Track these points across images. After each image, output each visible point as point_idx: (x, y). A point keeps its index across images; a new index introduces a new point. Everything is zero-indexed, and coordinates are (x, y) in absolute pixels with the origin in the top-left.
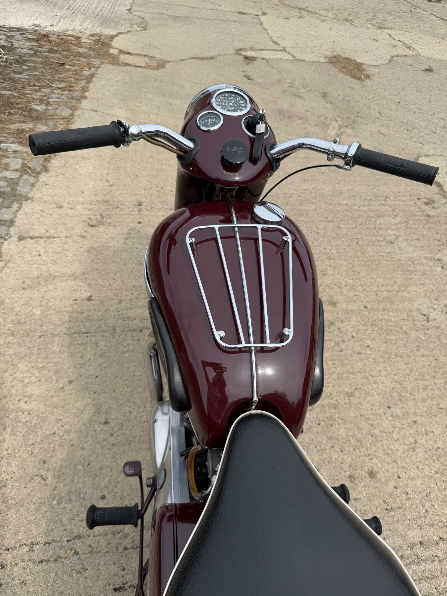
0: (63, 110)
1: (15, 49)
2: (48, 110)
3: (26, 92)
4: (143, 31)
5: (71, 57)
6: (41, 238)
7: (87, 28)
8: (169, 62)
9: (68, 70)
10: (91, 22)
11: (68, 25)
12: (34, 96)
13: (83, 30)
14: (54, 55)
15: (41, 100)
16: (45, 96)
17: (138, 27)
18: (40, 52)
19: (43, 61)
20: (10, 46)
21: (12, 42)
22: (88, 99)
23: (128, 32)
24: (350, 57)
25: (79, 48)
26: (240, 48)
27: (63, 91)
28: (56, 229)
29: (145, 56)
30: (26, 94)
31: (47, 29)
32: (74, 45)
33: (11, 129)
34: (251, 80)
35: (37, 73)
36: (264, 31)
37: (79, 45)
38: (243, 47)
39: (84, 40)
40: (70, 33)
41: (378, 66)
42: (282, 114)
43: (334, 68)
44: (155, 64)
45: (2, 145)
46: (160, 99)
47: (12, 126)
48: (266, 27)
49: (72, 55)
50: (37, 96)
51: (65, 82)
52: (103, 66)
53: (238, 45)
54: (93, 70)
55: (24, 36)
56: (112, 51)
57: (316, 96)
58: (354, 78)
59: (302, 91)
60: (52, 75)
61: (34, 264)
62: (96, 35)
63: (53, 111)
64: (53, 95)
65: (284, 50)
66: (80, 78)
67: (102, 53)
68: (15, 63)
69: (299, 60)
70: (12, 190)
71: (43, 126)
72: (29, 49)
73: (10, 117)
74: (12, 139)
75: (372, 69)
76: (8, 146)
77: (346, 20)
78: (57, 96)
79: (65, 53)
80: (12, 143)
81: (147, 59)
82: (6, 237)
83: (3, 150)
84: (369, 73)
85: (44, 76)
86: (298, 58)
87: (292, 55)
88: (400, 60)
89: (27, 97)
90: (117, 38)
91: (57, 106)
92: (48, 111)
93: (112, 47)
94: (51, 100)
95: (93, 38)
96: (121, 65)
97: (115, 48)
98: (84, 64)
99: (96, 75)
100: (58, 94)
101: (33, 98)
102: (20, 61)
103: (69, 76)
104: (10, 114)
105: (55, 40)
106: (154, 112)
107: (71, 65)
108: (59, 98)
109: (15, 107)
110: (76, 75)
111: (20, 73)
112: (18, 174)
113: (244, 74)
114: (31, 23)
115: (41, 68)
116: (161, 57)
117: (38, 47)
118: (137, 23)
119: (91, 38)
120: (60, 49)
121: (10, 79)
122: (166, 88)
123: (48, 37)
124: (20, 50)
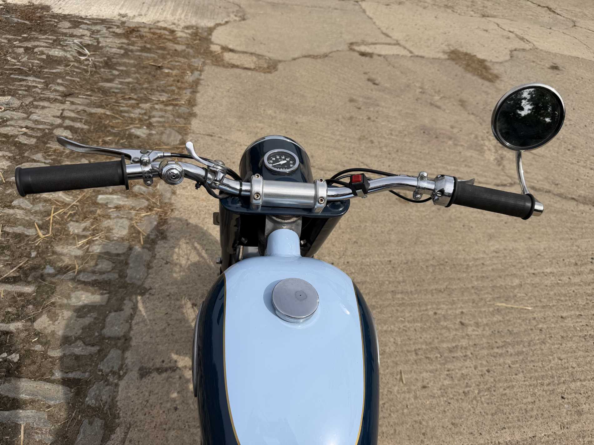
0: (169, 136)
1: (102, 48)
2: (152, 134)
3: (122, 109)
4: (243, 22)
5: (168, 57)
7: (181, 19)
8: (280, 61)
9: (168, 75)
10: (183, 11)
11: (158, 14)
12: (132, 115)
13: (176, 21)
14: (148, 55)
15: (140, 120)
16: (145, 114)
17: (236, 16)
18: (132, 51)
19: (136, 62)
20: (96, 44)
21: (98, 39)
22: (198, 117)
23: (227, 22)
24: (469, 52)
25: (176, 46)
26: (351, 41)
27: (166, 105)
29: (252, 54)
30: (121, 111)
31: (136, 20)
32: (169, 40)
34: (377, 84)
35: (130, 80)
36: (370, 20)
37: (175, 40)
38: (354, 40)
39: (179, 34)
40: (162, 25)
41: (501, 63)
42: (426, 132)
43: (457, 66)
44: (265, 66)
45: (100, 197)
46: (283, 116)
48: (371, 15)
49: (169, 54)
50: (136, 113)
51: (166, 92)
52: (206, 68)
53: (349, 38)
54: (196, 74)
55: (111, 30)
56: (215, 48)
57: (454, 105)
58: (483, 78)
59: (437, 98)
60: (149, 82)
61: (170, 430)
62: (192, 27)
63: (158, 137)
64: (154, 113)
65: (397, 44)
66: (183, 85)
67: (202, 51)
68: (103, 67)
69: (417, 56)
70: (120, 276)
72: (120, 48)
75: (497, 67)
76: (108, 199)
77: (446, 6)
78: (160, 113)
79: (160, 52)
80: (112, 194)
81: (255, 59)
82: (121, 373)
83: (102, 205)
84: (495, 72)
85: (140, 84)
86: (417, 54)
87: (408, 50)
88: (520, 55)
89: (123, 117)
90: (216, 31)
91: (162, 129)
92: (152, 138)
94: (153, 120)
95: (189, 31)
96: (227, 67)
97: (217, 44)
98: (185, 66)
99: (201, 82)
100: (161, 110)
101: (132, 118)
102: (109, 64)
103: (170, 83)
105: (148, 34)
107: (170, 69)
108: (162, 116)
110: (178, 81)
111: (110, 81)
112: (127, 245)
113: (366, 76)
114: (116, 13)
115: (135, 73)
116: (271, 55)
117: (128, 44)
118: (233, 12)
119: (186, 31)
120: (154, 47)
121: (99, 89)
122: (285, 99)
123: (138, 31)
124: (108, 49)
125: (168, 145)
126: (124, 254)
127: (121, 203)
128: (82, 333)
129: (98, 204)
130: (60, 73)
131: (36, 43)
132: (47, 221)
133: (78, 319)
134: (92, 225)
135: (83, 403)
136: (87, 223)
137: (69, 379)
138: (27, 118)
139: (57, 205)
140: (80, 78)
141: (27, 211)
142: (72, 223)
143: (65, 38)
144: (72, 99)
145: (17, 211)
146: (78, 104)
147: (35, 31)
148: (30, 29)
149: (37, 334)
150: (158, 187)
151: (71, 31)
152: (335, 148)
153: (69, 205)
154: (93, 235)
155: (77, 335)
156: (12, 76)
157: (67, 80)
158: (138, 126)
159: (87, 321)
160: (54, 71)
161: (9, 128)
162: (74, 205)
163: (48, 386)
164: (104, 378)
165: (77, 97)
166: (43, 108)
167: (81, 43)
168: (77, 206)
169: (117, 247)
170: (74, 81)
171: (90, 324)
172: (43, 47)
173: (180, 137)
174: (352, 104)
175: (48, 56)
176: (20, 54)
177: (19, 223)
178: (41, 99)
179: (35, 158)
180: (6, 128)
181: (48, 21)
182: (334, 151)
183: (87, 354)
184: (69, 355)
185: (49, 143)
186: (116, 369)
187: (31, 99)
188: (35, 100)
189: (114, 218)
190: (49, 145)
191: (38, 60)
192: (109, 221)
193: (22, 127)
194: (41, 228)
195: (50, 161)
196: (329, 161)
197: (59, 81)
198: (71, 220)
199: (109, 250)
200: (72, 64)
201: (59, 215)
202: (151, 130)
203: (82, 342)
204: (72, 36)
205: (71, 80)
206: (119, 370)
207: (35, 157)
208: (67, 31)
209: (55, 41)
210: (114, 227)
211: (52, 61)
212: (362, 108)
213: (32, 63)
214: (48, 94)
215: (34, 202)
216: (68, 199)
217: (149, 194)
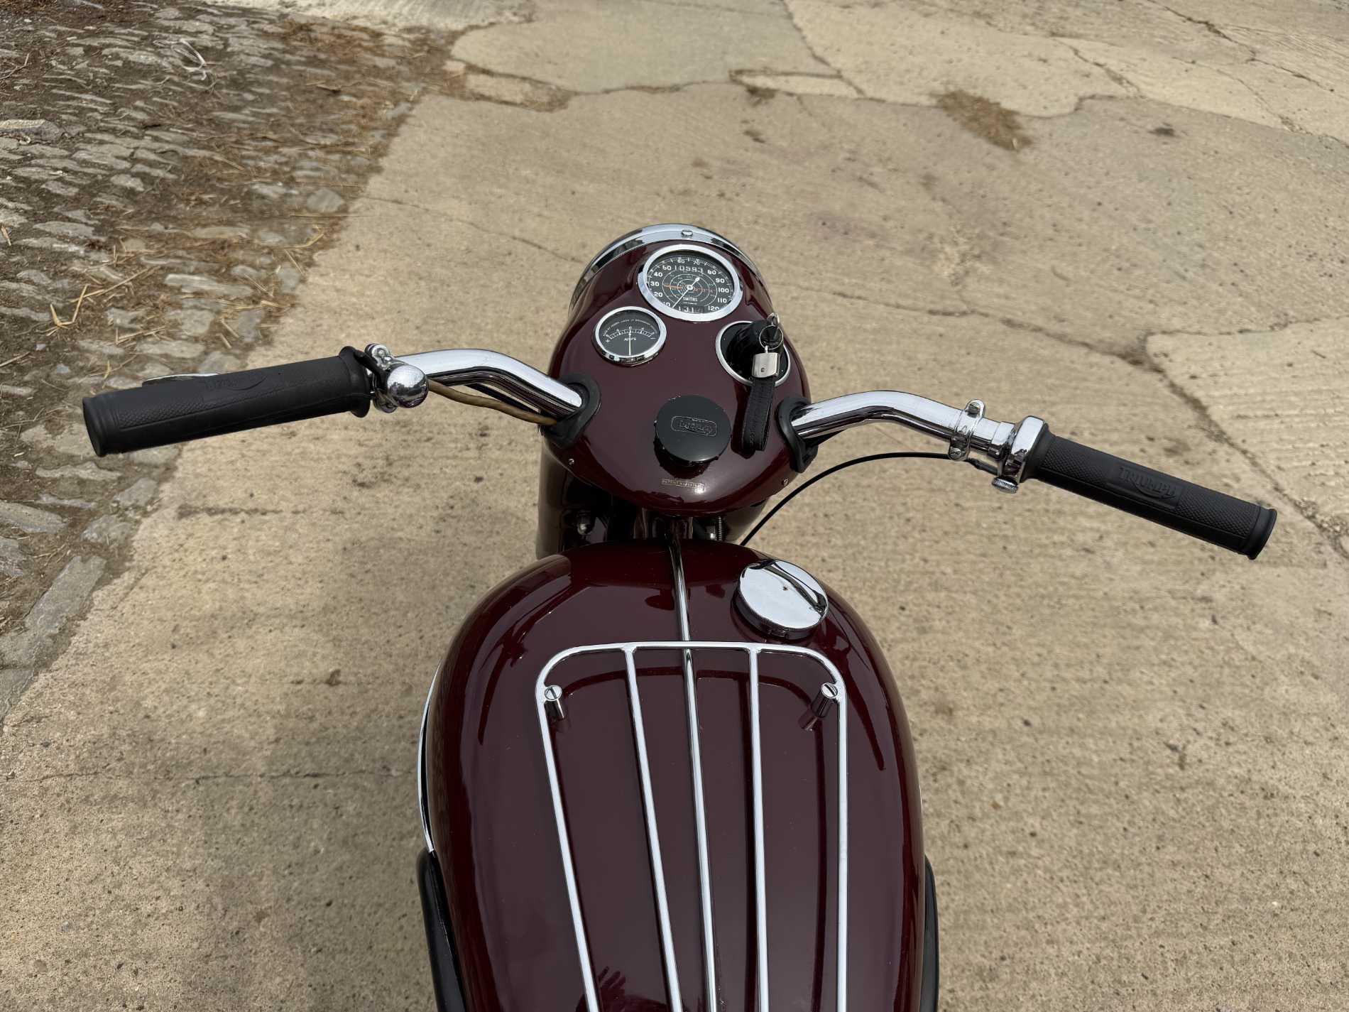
0: (322, 199)
1: (233, 53)
2: (291, 195)
3: (244, 153)
4: (525, 25)
5: (358, 76)
6: (234, 512)
7: (401, 14)
8: (576, 94)
9: (347, 106)
12: (262, 164)
13: (390, 19)
14: (319, 71)
15: (275, 172)
16: (286, 163)
17: (515, 14)
18: (288, 63)
19: (292, 83)
20: (221, 47)
21: (227, 40)
22: (384, 174)
23: (492, 24)
24: (986, 96)
25: (377, 59)
26: (739, 67)
27: (328, 153)
28: (272, 491)
29: (524, 79)
30: (243, 157)
31: (309, 13)
32: (367, 49)
33: (196, 240)
34: (762, 142)
35: (274, 110)
36: (795, 33)
37: (378, 50)
38: (748, 66)
39: (389, 40)
40: (361, 23)
41: (1049, 118)
42: (828, 224)
43: (950, 120)
44: (545, 99)
45: (171, 276)
46: (550, 180)
47: (201, 233)
48: (800, 24)
49: (359, 72)
50: (268, 162)
51: (337, 133)
52: (426, 98)
53: (735, 62)
54: (403, 107)
55: (256, 26)
56: (453, 67)
57: (908, 183)
58: (996, 143)
59: (878, 169)
60: (309, 116)
61: (207, 581)
62: (419, 29)
63: (301, 199)
64: (305, 163)
65: (838, 76)
66: (372, 124)
67: (428, 70)
68: (228, 87)
69: (872, 99)
71: (272, 234)
72: (265, 57)
73: (198, 210)
74: (195, 263)
75: (1037, 125)
76: (183, 280)
77: (978, 14)
78: (315, 164)
79: (343, 67)
80: (193, 274)
81: (527, 87)
82: (149, 508)
83: (172, 289)
84: (1030, 133)
85: (290, 118)
86: (870, 94)
87: (856, 88)
88: (1098, 106)
89: (245, 166)
90: (463, 38)
91: (310, 188)
92: (289, 200)
93: (451, 58)
94: (299, 173)
95: (412, 37)
96: (468, 99)
97: (459, 60)
98: (384, 93)
99: (409, 120)
100: (318, 159)
101: (259, 169)
102: (239, 83)
103: (347, 119)
104: (201, 202)
105: (325, 37)
106: (536, 210)
107: (355, 96)
108: (317, 169)
109: (213, 189)
110: (364, 117)
111: (236, 109)
112: (200, 347)
113: (745, 127)
115: (285, 100)
116: (560, 82)
117: (284, 52)
118: (511, 8)
119: (406, 36)
120: (333, 59)
121: (210, 120)
122: (565, 154)
123: (310, 30)
124: (243, 57)
125: (315, 211)
126: (193, 359)
127: (205, 287)
129: (164, 286)
130: (142, 91)
131: (108, 41)
132: (71, 304)
134: (148, 314)
135: (78, 536)
136: (140, 312)
137: (63, 507)
138: (69, 157)
139: (93, 283)
140: (179, 102)
141: (41, 288)
142: (113, 310)
143: (164, 35)
144: (155, 133)
145: (23, 285)
146: (167, 142)
147: (112, 21)
148: (102, 18)
149: (24, 447)
150: (277, 271)
151: (178, 24)
153: (114, 284)
154: (148, 329)
155: (88, 456)
156: (54, 91)
157: (154, 103)
158: (269, 180)
160: (133, 87)
161: (34, 169)
162: (123, 285)
163: (27, 510)
164: (121, 512)
165: (168, 130)
166: (102, 143)
167: (192, 44)
168: (128, 287)
169: (185, 349)
170: (167, 105)
172: (120, 47)
173: (342, 202)
174: (698, 169)
175: (127, 63)
176: (75, 57)
177: (24, 303)
178: (100, 130)
179: (70, 216)
180: (28, 169)
181: (139, 6)
183: (100, 480)
184: (70, 478)
185: (100, 196)
186: (142, 503)
187: (82, 128)
188: (89, 131)
189: (188, 309)
190: (98, 199)
191: (107, 67)
192: (179, 311)
193: (56, 169)
194: (59, 312)
195: (96, 222)
197: (139, 103)
198: (113, 306)
199: (169, 352)
200: (168, 77)
201: (93, 297)
202: (291, 188)
203: (93, 465)
204: (179, 31)
205: (161, 104)
206: (147, 504)
208: (171, 23)
209: (144, 38)
210: (186, 321)
211: (131, 71)
212: (715, 177)
213: (95, 74)
214: (115, 123)
215: (55, 276)
216: (114, 276)
217: (259, 279)
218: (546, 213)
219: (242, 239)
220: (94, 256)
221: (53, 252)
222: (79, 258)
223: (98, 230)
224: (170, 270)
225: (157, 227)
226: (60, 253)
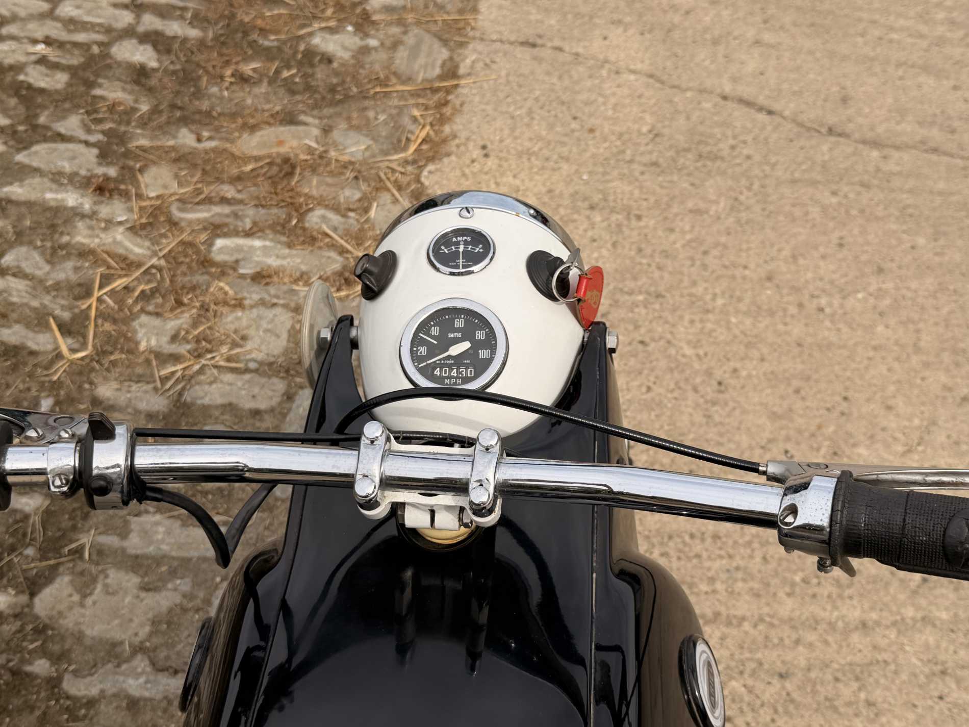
125: (409, 80)
126: (272, 410)
127: (273, 262)
128: (151, 634)
129: (212, 263)
132: (82, 311)
133: (143, 594)
134: (195, 325)
136: (183, 320)
138: (51, 14)
139: (109, 267)
141: (38, 284)
142: (144, 318)
145: (13, 282)
149: (40, 630)
150: (372, 213)
152: (926, 69)
153: (139, 265)
155: (136, 641)
158: (332, 23)
159: (165, 600)
162: (153, 266)
168: (160, 269)
169: (256, 390)
171: (170, 611)
173: (445, 54)
177: (14, 316)
179: (63, 131)
182: (922, 79)
183: (159, 696)
184: (115, 695)
185: (100, 86)
189: (252, 307)
190: (97, 92)
192: (240, 314)
193: (35, 42)
194: (66, 329)
195: (100, 137)
196: (902, 113)
198: (142, 310)
199: (234, 401)
201: (112, 294)
202: (367, 35)
203: (147, 662)
207: (61, 127)
210: (252, 332)
215: (54, 255)
216: (137, 248)
217: (347, 234)
218: (768, 37)
219: (310, 151)
220: (105, 211)
221: (45, 208)
222: (83, 216)
223: (104, 155)
224: (217, 229)
225: (186, 138)
226: (58, 210)
